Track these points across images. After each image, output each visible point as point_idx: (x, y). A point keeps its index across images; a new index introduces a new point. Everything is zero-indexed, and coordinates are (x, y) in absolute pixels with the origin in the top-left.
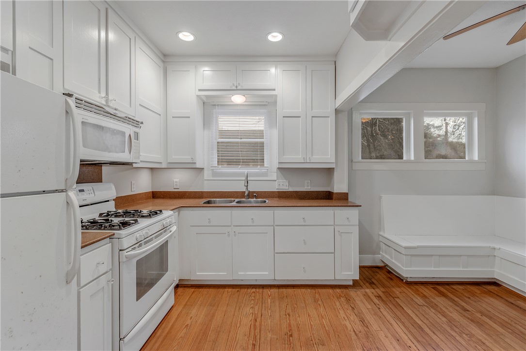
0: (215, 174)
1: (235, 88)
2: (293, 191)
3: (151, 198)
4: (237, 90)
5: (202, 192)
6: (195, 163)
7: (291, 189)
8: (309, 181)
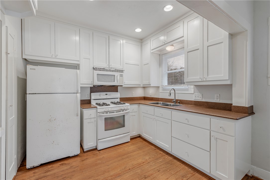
0: (164, 90)
1: (164, 44)
2: (205, 102)
3: (143, 99)
4: (165, 44)
5: (159, 98)
6: (150, 84)
7: (204, 100)
8: (219, 95)
